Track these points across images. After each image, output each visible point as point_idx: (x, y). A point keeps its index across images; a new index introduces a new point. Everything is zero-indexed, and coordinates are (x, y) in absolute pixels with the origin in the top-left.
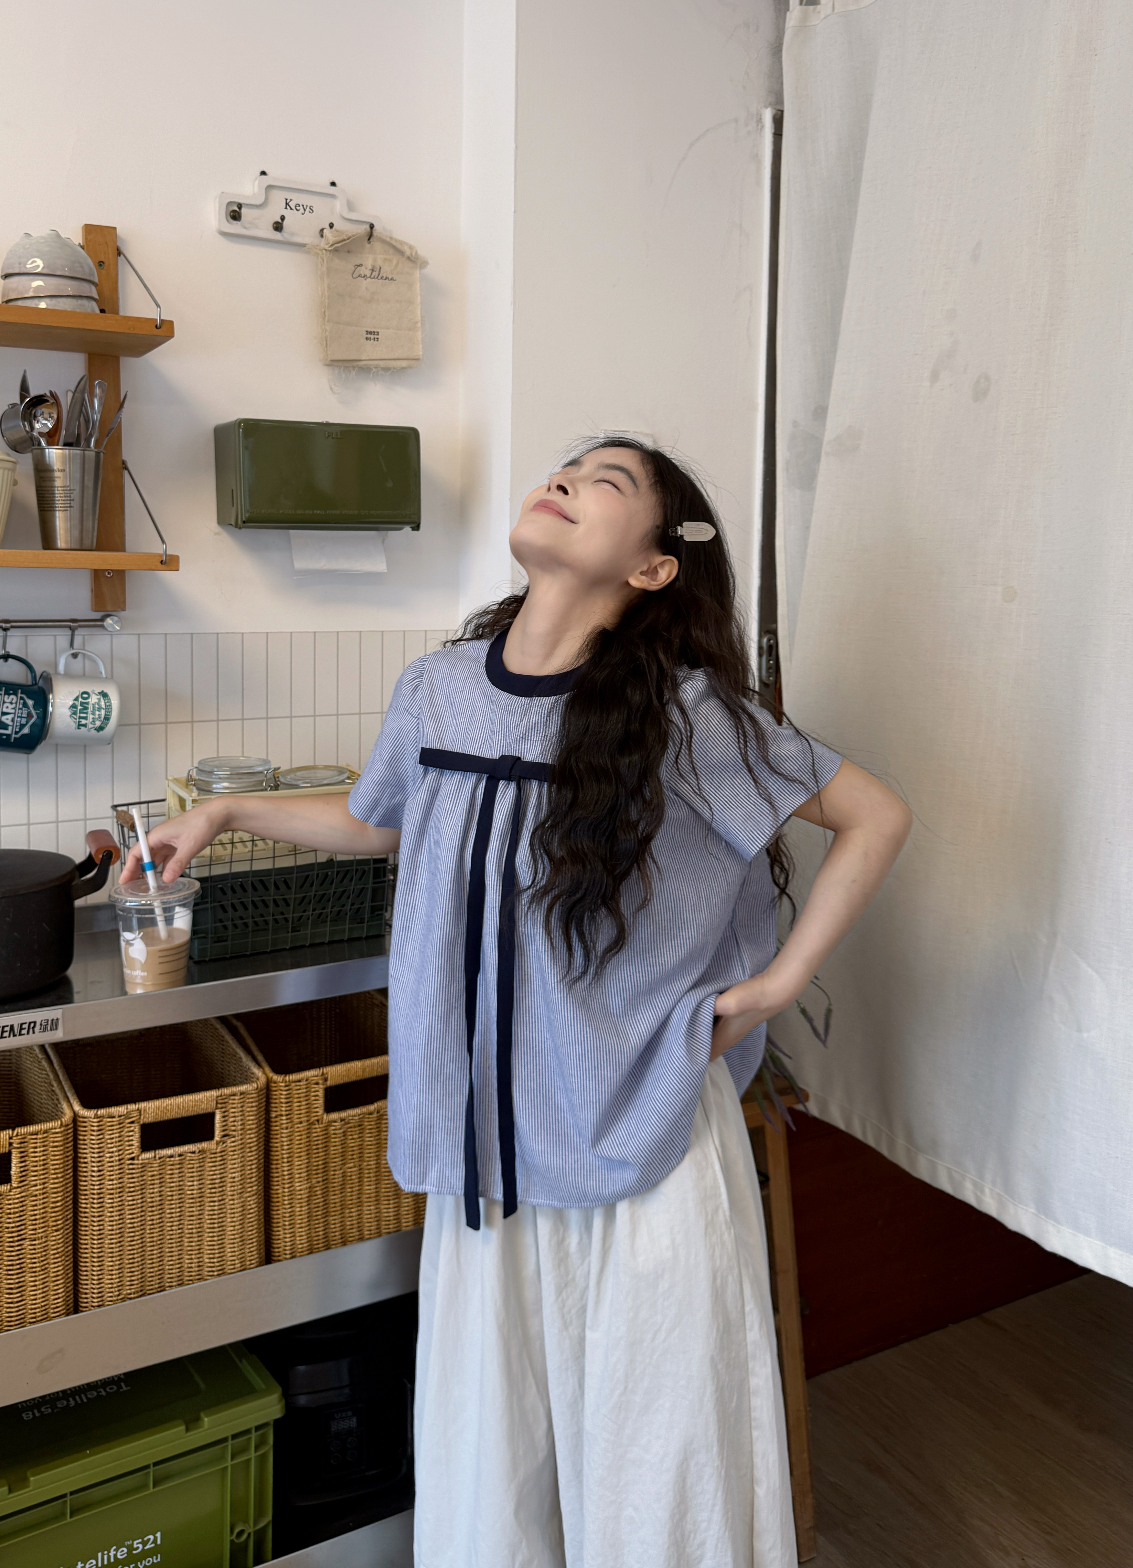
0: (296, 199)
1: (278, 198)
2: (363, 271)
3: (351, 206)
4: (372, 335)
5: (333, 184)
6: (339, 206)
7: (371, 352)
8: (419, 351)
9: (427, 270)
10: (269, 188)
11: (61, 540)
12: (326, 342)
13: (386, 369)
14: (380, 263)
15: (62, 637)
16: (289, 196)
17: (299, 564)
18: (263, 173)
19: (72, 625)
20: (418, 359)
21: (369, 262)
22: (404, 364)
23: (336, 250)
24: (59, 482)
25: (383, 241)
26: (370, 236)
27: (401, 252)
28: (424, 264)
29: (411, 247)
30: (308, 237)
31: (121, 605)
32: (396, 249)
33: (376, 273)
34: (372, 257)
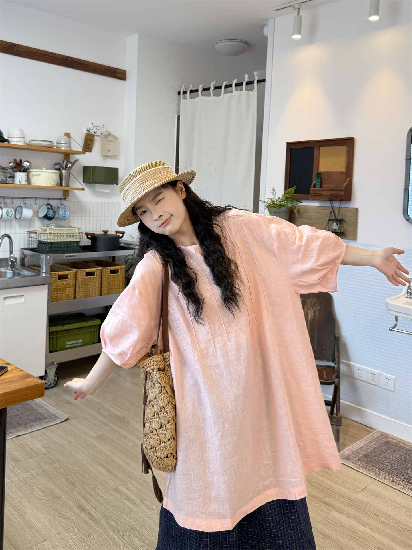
0: (98, 128)
2: (108, 140)
3: (106, 129)
4: (109, 151)
5: (103, 125)
7: (109, 154)
9: (119, 140)
10: (94, 126)
11: (64, 185)
12: (102, 152)
13: (112, 157)
15: (59, 201)
16: (96, 127)
17: (96, 190)
18: (92, 124)
19: (61, 199)
20: (116, 155)
22: (114, 156)
23: (104, 137)
24: (64, 176)
25: (112, 135)
26: (110, 134)
27: (115, 138)
29: (116, 136)
30: (100, 134)
31: (68, 196)
33: (110, 141)
34: (110, 138)
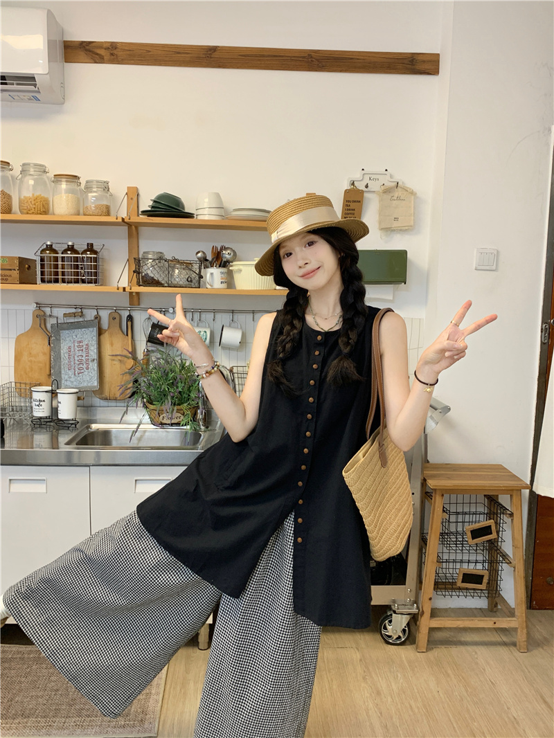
0: (373, 177)
1: (367, 177)
2: (394, 198)
3: (391, 177)
4: (396, 219)
5: (386, 170)
6: (388, 177)
7: (395, 225)
8: (412, 223)
9: (417, 196)
10: (364, 174)
12: (380, 223)
13: (401, 230)
14: (400, 195)
16: (370, 176)
18: (363, 170)
20: (411, 226)
21: (396, 195)
22: (407, 228)
23: (385, 192)
25: (401, 187)
26: (397, 186)
27: (408, 191)
28: (416, 194)
29: (410, 189)
30: (377, 188)
32: (405, 189)
33: (399, 198)
34: (397, 193)
